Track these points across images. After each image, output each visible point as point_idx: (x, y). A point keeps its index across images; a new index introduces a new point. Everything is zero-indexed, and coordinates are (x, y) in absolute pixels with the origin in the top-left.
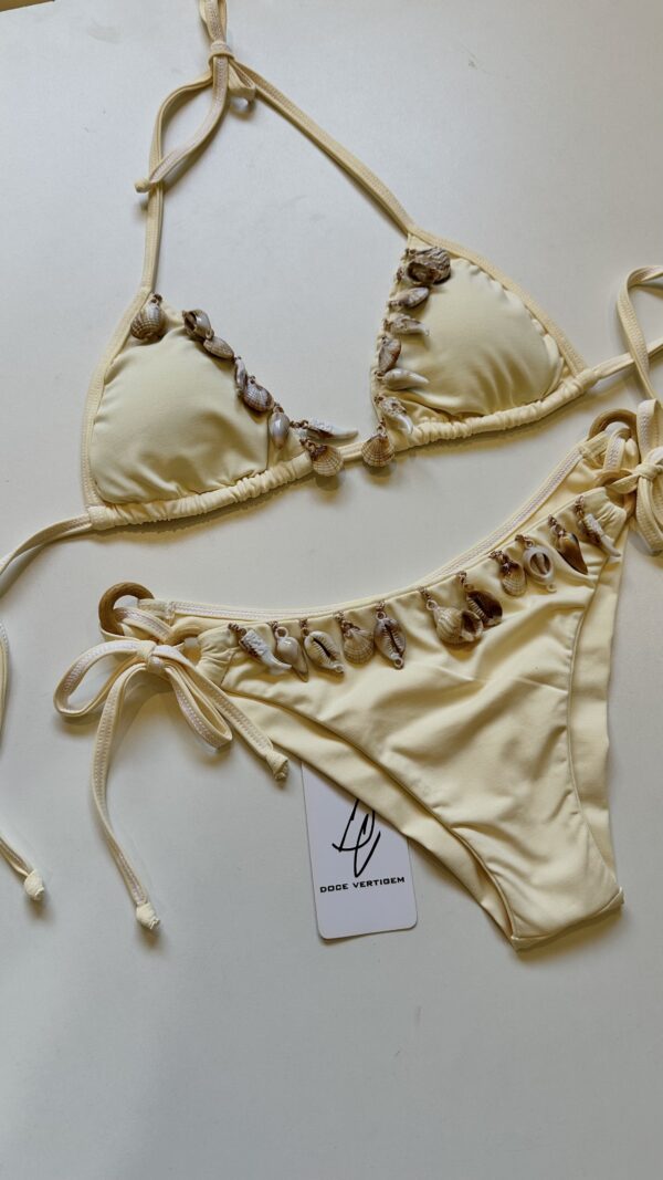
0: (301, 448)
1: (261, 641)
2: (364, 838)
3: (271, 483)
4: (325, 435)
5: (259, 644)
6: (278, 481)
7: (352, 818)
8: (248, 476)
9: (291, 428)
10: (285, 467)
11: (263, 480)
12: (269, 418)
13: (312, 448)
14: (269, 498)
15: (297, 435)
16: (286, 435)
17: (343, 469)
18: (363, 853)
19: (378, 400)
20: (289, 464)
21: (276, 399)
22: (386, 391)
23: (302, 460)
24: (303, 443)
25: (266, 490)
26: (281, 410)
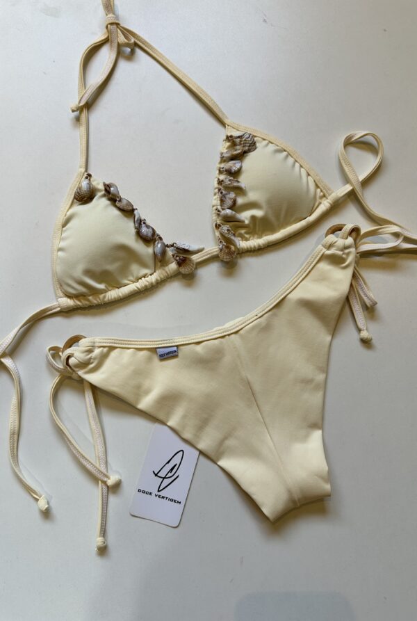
0: (172, 259)
3: (157, 280)
4: (186, 251)
6: (161, 278)
8: (144, 277)
9: (166, 248)
10: (164, 270)
11: (153, 279)
12: (154, 244)
13: (178, 258)
15: (170, 252)
16: (164, 253)
19: (218, 226)
20: (167, 269)
21: (158, 232)
22: (223, 222)
23: (173, 266)
24: (173, 256)
26: (161, 239)
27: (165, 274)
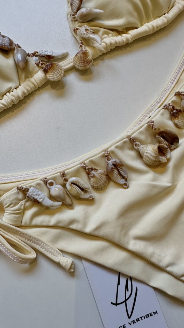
0: (37, 68)
1: (40, 193)
2: (128, 294)
3: (24, 93)
4: (49, 58)
5: (39, 195)
6: (28, 90)
7: (119, 284)
8: (9, 92)
9: (28, 57)
10: (30, 81)
11: (19, 92)
12: (13, 53)
13: (44, 66)
14: (25, 103)
15: (33, 61)
16: (26, 62)
17: (64, 76)
18: (130, 302)
19: (75, 30)
20: (32, 79)
21: (15, 42)
22: (80, 24)
23: (39, 75)
24: (38, 65)
25: (22, 98)
26: (19, 47)
27: (32, 85)
